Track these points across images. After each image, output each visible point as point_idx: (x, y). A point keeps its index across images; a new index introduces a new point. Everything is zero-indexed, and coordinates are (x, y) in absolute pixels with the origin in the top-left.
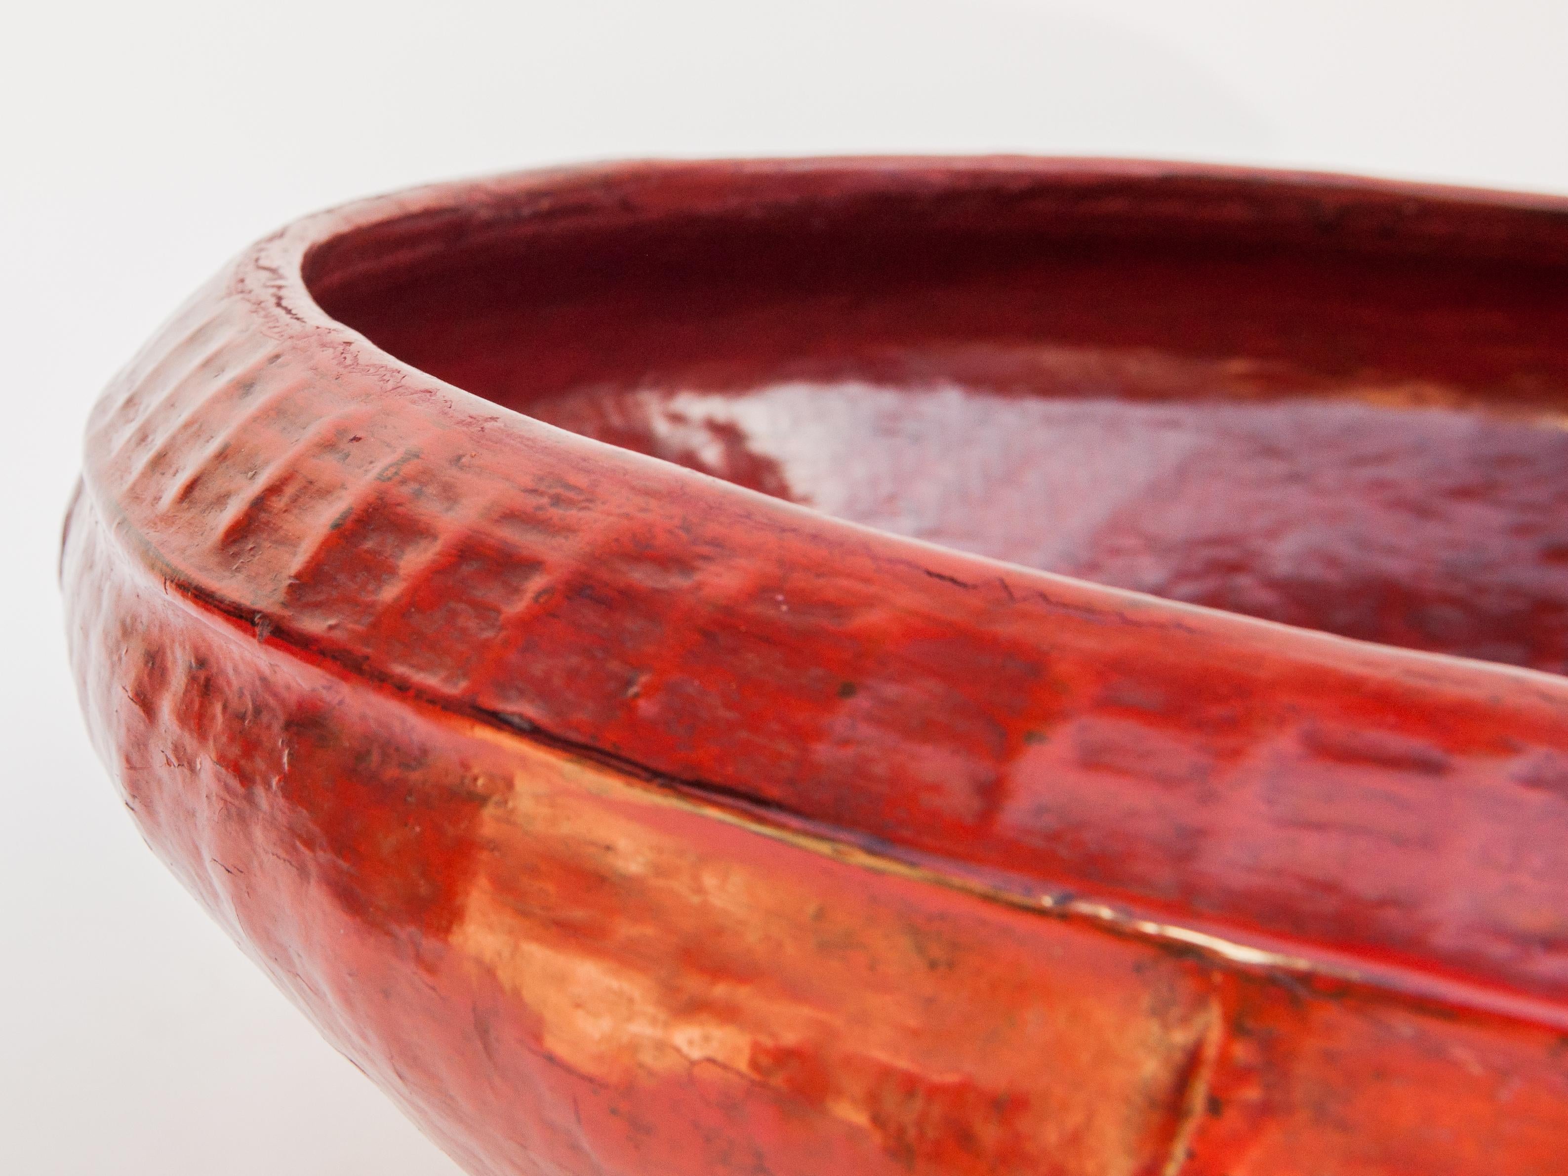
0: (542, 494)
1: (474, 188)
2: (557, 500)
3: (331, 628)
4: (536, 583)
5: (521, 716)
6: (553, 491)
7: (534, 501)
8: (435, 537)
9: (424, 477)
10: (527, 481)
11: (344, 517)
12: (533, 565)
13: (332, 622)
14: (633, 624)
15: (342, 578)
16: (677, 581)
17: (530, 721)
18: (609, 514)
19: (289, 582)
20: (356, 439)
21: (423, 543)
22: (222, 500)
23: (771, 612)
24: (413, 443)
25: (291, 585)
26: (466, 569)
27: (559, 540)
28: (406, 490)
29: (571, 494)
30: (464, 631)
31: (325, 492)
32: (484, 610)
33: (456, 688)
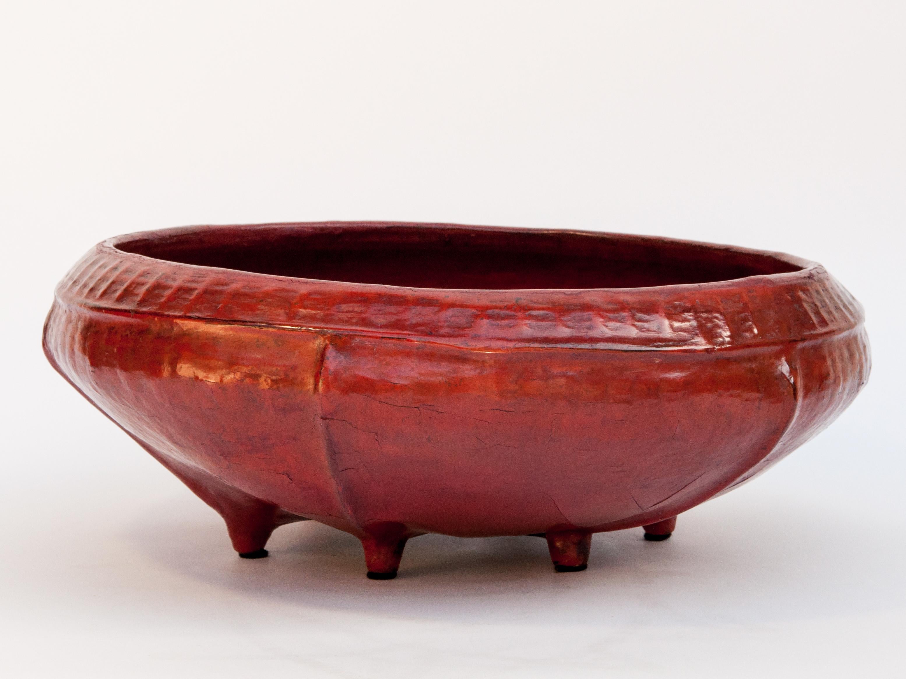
0: (195, 276)
1: (153, 233)
2: (199, 277)
3: (150, 309)
4: (196, 292)
5: (195, 316)
6: (198, 276)
7: (194, 278)
8: (171, 288)
9: (168, 277)
10: (192, 274)
11: (149, 288)
12: (195, 289)
13: (150, 308)
14: (218, 297)
15: (150, 300)
16: (226, 288)
17: (197, 316)
18: (210, 278)
19: (137, 303)
20: (149, 273)
21: (169, 289)
22: (115, 291)
23: (246, 290)
24: (163, 272)
25: (138, 303)
26: (180, 293)
27: (199, 285)
28: (163, 281)
29: (202, 276)
30: (181, 304)
31: (143, 284)
32: (185, 299)
33: (181, 314)
